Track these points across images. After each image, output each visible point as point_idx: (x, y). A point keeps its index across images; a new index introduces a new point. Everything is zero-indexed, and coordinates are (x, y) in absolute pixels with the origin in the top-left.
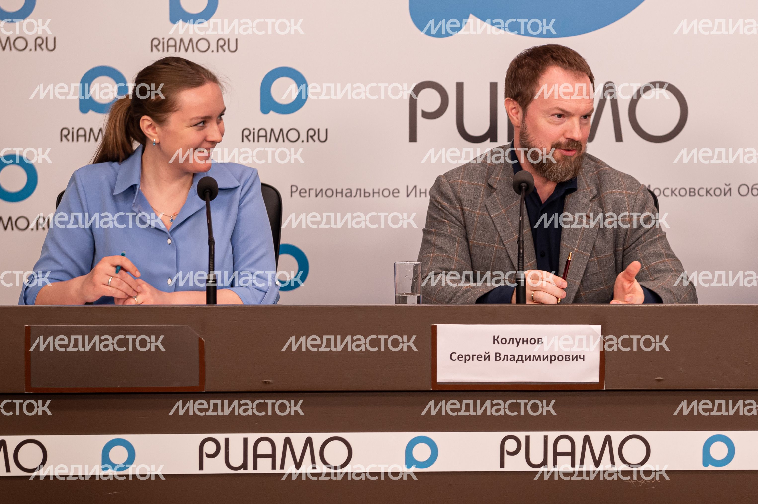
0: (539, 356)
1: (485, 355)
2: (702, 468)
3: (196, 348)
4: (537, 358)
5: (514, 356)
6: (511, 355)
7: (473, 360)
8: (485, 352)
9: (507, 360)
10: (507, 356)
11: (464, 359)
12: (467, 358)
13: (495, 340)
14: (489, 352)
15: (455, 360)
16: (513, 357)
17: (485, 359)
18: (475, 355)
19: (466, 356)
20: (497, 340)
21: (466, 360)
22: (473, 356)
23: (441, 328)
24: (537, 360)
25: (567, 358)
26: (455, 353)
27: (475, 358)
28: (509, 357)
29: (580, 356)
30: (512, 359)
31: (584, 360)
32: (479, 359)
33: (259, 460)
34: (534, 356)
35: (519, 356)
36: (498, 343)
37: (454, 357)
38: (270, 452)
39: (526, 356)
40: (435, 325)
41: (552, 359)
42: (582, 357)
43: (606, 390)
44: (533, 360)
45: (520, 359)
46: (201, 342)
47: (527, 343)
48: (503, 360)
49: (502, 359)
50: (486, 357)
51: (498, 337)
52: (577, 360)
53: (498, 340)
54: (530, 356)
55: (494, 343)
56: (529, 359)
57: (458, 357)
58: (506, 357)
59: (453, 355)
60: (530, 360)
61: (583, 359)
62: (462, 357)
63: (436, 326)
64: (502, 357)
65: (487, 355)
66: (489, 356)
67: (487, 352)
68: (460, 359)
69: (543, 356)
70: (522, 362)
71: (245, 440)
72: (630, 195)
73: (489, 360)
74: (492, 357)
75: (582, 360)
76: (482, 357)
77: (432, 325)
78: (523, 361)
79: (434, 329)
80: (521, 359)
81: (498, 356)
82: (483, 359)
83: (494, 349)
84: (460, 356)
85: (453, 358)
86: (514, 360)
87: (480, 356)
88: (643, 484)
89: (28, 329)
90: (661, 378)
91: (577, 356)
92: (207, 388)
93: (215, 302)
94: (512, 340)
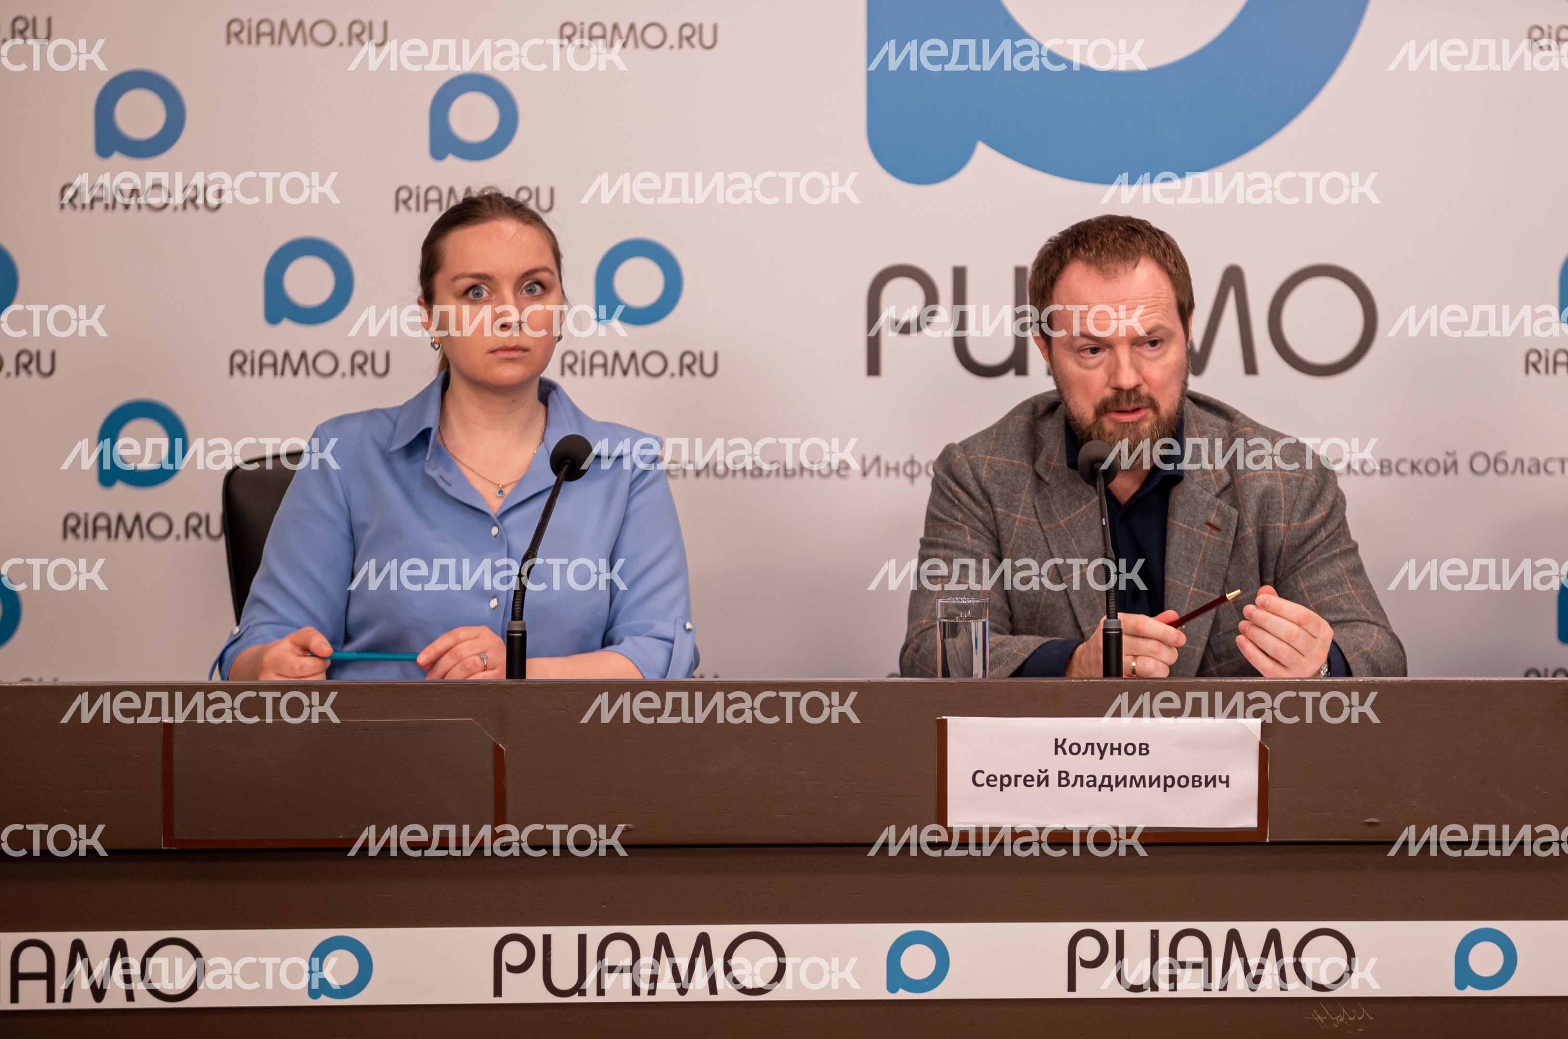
0: (1143, 777)
1: (1039, 776)
2: (1452, 991)
4: (1137, 781)
5: (1094, 777)
6: (1088, 777)
7: (1016, 785)
8: (1040, 771)
9: (1082, 785)
10: (1082, 777)
11: (998, 783)
12: (1005, 782)
13: (1058, 746)
14: (1046, 771)
15: (983, 785)
16: (1092, 779)
17: (1039, 784)
18: (1020, 776)
19: (1002, 777)
20: (1061, 746)
21: (1002, 784)
22: (1017, 777)
23: (956, 725)
24: (1138, 785)
26: (983, 772)
27: (1020, 781)
28: (1085, 780)
29: (1220, 777)
30: (1091, 784)
31: (1228, 786)
32: (1028, 783)
34: (1133, 777)
35: (1104, 777)
36: (1065, 753)
37: (981, 778)
39: (1117, 777)
40: (944, 717)
42: (1224, 779)
43: (1271, 843)
44: (1131, 786)
45: (1106, 782)
46: (498, 753)
47: (1120, 754)
48: (1073, 786)
49: (1072, 782)
50: (1041, 779)
51: (1064, 740)
52: (1215, 786)
53: (1064, 746)
54: (1125, 778)
55: (1056, 753)
56: (1122, 783)
57: (988, 780)
58: (1079, 779)
59: (979, 775)
60: (1125, 786)
61: (1227, 783)
62: (996, 780)
63: (946, 720)
64: (1072, 779)
65: (1043, 776)
66: (1046, 778)
67: (1043, 770)
68: (991, 783)
69: (1150, 777)
70: (1109, 788)
72: (1289, 480)
73: (1047, 785)
74: (1053, 779)
75: (1225, 784)
76: (1033, 780)
77: (938, 718)
78: (1111, 787)
80: (1109, 783)
81: (1063, 778)
82: (1035, 783)
83: (1055, 764)
84: (992, 778)
85: (978, 782)
86: (1095, 785)
87: (1029, 778)
88: (1341, 1023)
90: (1375, 820)
91: (1214, 778)
94: (1090, 747)
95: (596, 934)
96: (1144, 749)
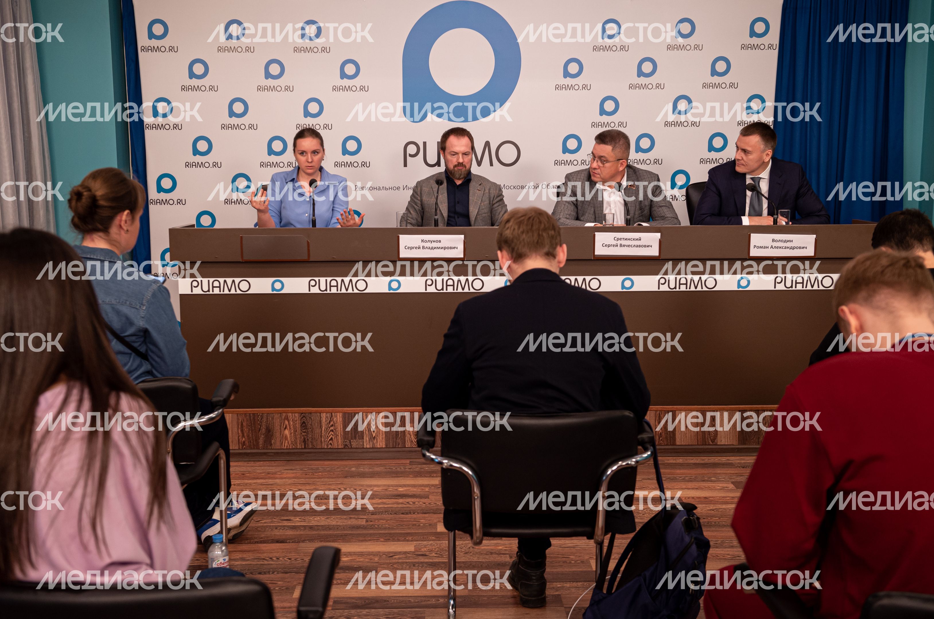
3: (306, 244)
4: (438, 248)
12: (411, 248)
13: (422, 241)
23: (401, 237)
25: (451, 248)
33: (332, 288)
37: (406, 248)
38: (336, 285)
41: (445, 248)
46: (308, 242)
71: (326, 280)
74: (421, 248)
79: (399, 237)
80: (433, 248)
81: (423, 247)
83: (422, 244)
89: (242, 237)
92: (311, 259)
93: (315, 226)
95: (329, 279)
96: (440, 241)
